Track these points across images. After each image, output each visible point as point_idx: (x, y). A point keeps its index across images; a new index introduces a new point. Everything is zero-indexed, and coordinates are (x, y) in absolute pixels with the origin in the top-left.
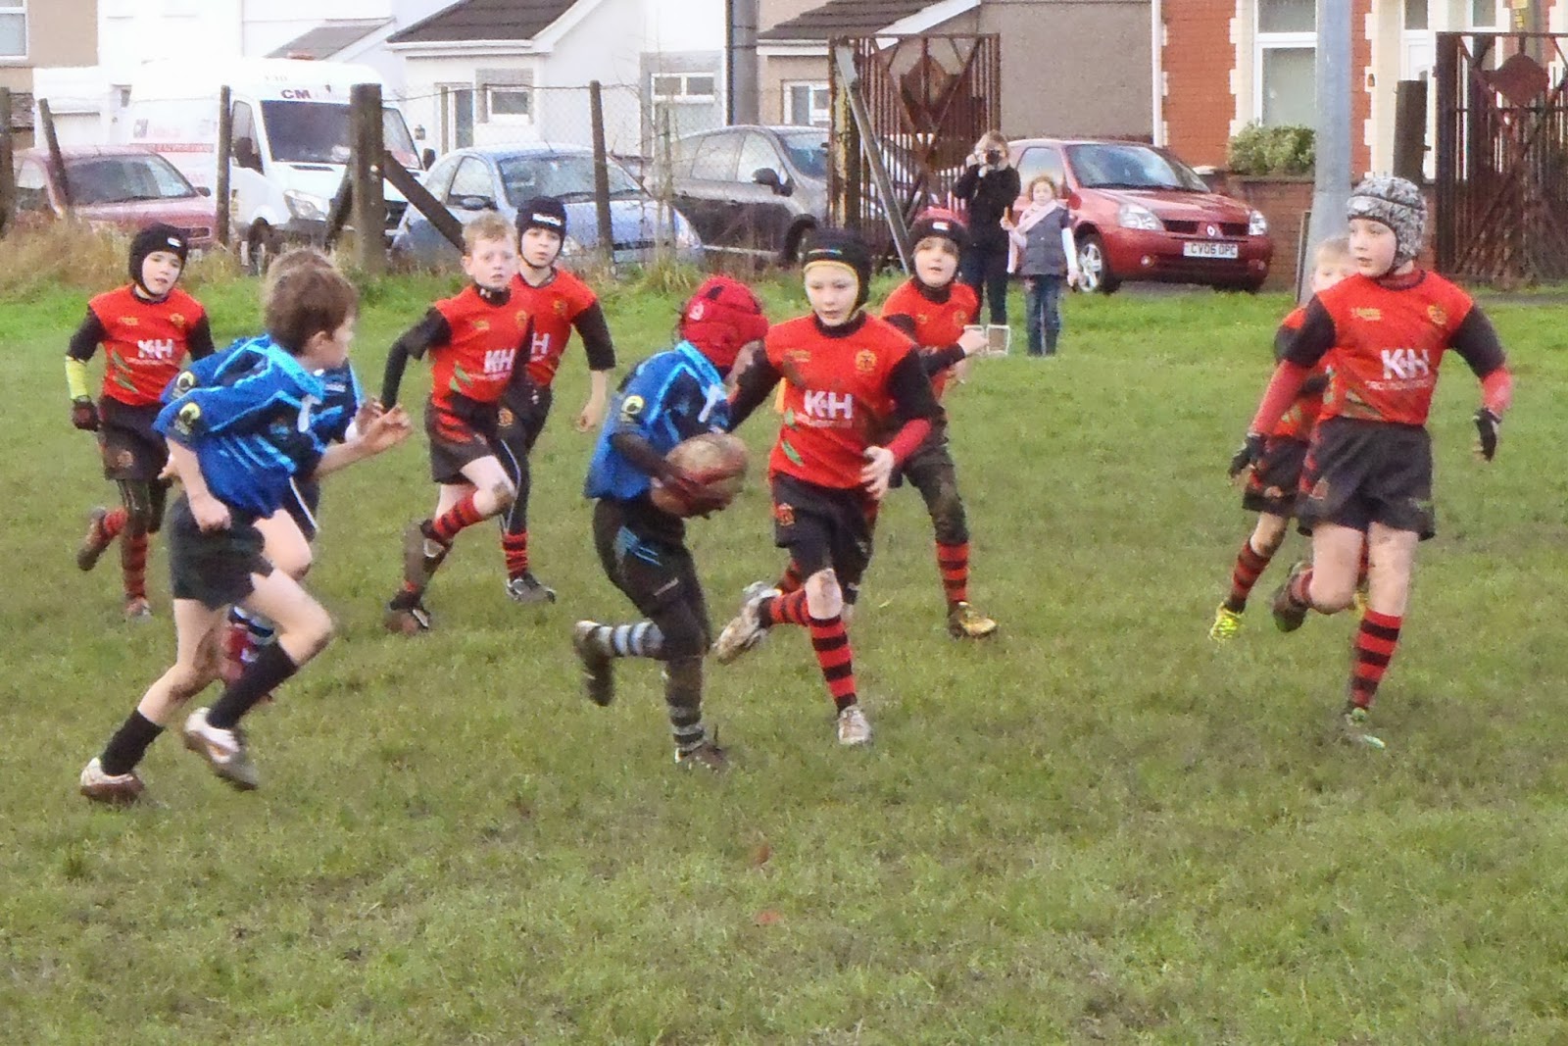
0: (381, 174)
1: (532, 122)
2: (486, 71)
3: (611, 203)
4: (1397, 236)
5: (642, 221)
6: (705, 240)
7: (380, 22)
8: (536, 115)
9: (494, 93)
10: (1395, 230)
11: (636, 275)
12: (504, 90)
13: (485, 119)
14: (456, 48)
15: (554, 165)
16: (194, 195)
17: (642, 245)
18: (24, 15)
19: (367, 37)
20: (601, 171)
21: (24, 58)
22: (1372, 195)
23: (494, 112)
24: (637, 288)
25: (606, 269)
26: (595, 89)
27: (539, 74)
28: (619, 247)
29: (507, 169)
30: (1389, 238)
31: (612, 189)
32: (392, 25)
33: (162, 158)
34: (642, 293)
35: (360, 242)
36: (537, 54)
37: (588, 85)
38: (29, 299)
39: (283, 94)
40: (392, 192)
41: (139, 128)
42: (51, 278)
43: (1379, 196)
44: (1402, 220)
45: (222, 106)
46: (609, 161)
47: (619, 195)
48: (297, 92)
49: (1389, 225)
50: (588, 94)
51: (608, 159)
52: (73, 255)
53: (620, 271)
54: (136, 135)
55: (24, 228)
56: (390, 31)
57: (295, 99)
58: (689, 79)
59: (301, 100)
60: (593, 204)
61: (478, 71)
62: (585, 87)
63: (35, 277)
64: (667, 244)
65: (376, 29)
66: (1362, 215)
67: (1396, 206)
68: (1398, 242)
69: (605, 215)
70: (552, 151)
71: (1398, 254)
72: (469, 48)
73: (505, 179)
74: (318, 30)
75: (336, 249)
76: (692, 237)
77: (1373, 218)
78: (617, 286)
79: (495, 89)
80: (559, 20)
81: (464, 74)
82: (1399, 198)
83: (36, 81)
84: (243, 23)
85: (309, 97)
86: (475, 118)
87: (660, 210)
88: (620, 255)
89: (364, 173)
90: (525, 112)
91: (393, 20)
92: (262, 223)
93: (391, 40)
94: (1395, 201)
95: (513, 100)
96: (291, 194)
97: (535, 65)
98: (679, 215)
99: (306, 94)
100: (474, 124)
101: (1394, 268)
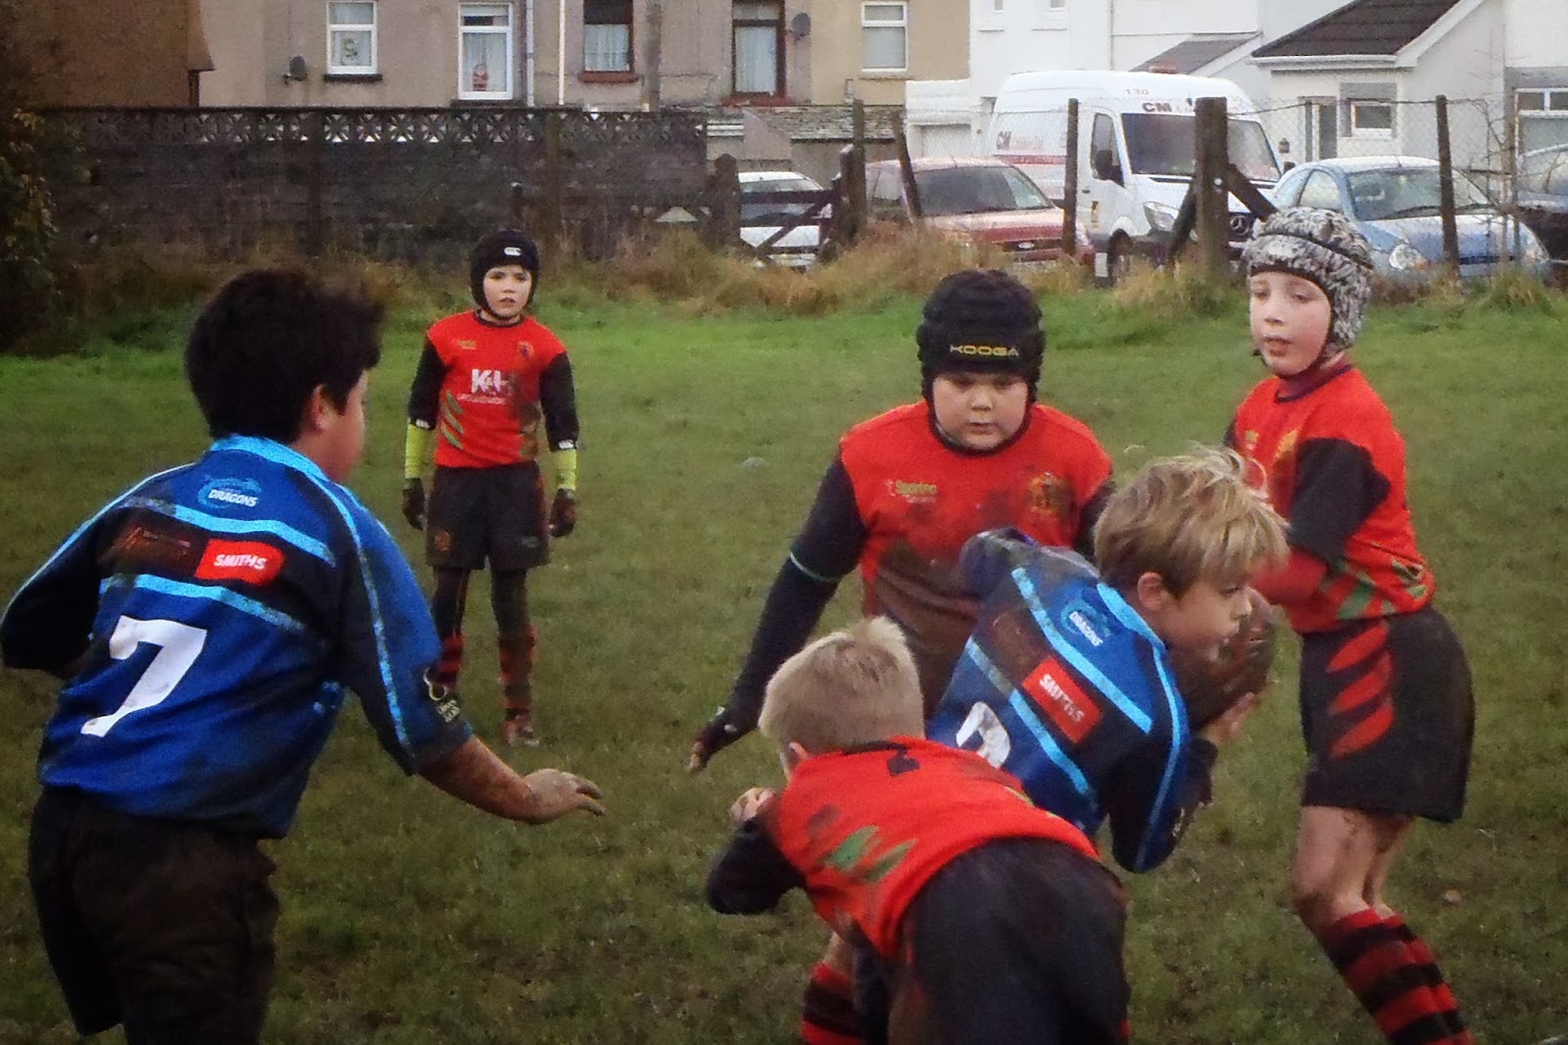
0: (1225, 188)
1: (1394, 135)
2: (1351, 85)
3: (1456, 217)
4: (1332, 305)
5: (1488, 235)
6: (1553, 255)
7: (1246, 37)
8: (1399, 129)
9: (1358, 108)
10: (1331, 296)
11: (1480, 290)
12: (1366, 103)
13: (1348, 133)
14: (1320, 63)
15: (1403, 179)
16: (1050, 207)
17: (1489, 259)
18: (903, 28)
19: (1234, 51)
20: (1446, 185)
21: (904, 70)
22: (1297, 234)
23: (1358, 126)
24: (1482, 301)
25: (1451, 283)
26: (1441, 103)
27: (1402, 88)
28: (1465, 261)
29: (1355, 182)
30: (1320, 308)
31: (1458, 203)
32: (1259, 38)
33: (1017, 169)
34: (1486, 308)
35: (1204, 256)
36: (1399, 69)
37: (1434, 99)
38: (878, 308)
39: (1144, 106)
40: (1235, 204)
41: (1002, 140)
42: (898, 288)
43: (1310, 237)
44: (1343, 282)
45: (1069, 119)
46: (1455, 174)
47: (1465, 210)
48: (1158, 105)
49: (1323, 287)
50: (1433, 109)
51: (1454, 172)
52: (920, 266)
53: (1466, 285)
54: (999, 147)
55: (876, 237)
56: (1256, 45)
57: (1156, 112)
58: (1552, 94)
59: (1163, 113)
60: (1439, 219)
61: (1342, 84)
62: (1431, 102)
63: (882, 286)
64: (1512, 258)
65: (1242, 43)
66: (1280, 266)
67: (1337, 256)
68: (1334, 316)
69: (1450, 228)
70: (1400, 165)
71: (1332, 337)
72: (1333, 62)
73: (1352, 194)
74: (1185, 44)
75: (1180, 262)
76: (1540, 252)
77: (1301, 273)
78: (1462, 300)
79: (1359, 103)
80: (1422, 35)
81: (1328, 88)
82: (1342, 245)
83: (908, 93)
84: (1112, 36)
85: (1170, 110)
86: (1338, 133)
87: (1505, 224)
88: (1465, 270)
89: (1208, 184)
90: (1389, 127)
91: (1260, 34)
92: (1120, 234)
93: (1255, 54)
94: (1335, 247)
95: (1377, 114)
96: (1151, 206)
97: (1398, 80)
98: (1524, 230)
99: (1167, 107)
100: (1338, 138)
101: (1322, 358)
